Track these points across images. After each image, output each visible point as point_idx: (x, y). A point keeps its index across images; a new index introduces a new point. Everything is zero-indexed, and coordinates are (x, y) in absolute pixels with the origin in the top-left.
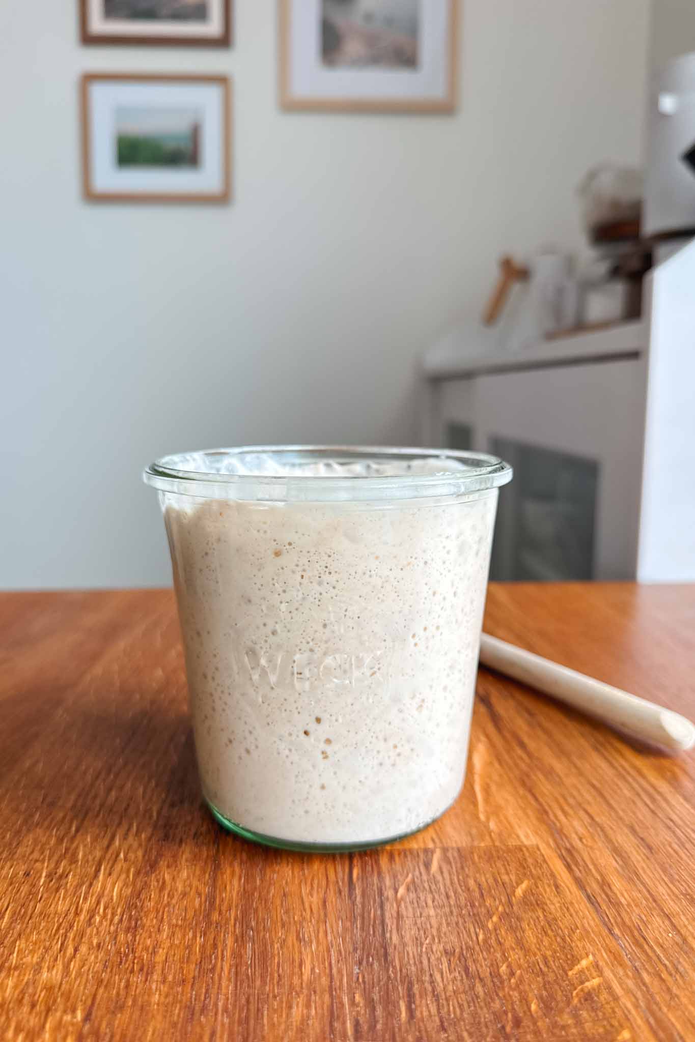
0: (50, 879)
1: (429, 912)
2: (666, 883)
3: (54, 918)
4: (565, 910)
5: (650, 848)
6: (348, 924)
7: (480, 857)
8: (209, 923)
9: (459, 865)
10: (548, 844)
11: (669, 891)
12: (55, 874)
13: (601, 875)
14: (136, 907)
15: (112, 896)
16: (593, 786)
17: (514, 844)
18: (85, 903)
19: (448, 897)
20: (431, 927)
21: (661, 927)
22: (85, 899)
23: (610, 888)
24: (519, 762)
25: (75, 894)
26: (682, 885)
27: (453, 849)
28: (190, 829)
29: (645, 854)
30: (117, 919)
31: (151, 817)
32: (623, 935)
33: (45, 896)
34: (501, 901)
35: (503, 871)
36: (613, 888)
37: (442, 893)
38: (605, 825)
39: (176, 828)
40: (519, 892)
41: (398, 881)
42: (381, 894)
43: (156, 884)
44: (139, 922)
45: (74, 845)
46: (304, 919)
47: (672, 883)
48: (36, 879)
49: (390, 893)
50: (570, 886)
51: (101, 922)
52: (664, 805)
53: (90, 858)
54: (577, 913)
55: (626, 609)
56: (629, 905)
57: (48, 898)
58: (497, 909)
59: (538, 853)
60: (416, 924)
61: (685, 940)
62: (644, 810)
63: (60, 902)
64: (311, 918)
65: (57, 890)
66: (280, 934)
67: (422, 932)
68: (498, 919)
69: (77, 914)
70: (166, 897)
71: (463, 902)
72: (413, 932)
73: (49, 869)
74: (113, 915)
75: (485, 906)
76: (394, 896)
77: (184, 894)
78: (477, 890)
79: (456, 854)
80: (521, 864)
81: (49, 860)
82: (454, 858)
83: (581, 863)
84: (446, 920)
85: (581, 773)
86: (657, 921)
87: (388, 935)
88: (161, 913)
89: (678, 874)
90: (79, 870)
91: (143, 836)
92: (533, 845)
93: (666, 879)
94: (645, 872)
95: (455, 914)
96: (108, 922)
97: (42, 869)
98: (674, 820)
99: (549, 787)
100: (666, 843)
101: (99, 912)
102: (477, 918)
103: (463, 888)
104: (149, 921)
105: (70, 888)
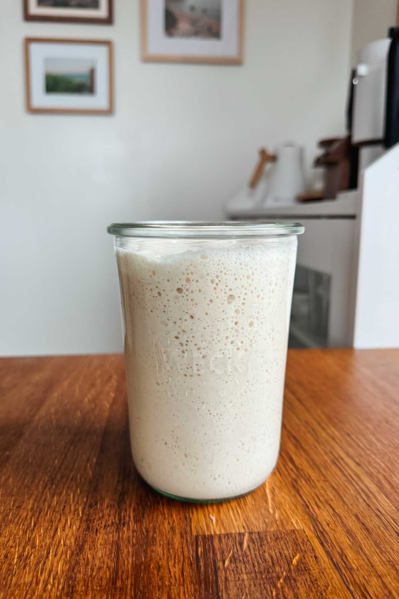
0: (20, 559)
1: (243, 577)
2: (378, 554)
3: (23, 587)
4: (321, 573)
5: (367, 529)
6: (197, 587)
7: (271, 539)
8: (116, 589)
9: (259, 544)
10: (310, 529)
11: (380, 559)
12: (23, 556)
13: (341, 549)
14: (72, 578)
15: (58, 571)
16: (334, 488)
17: (291, 529)
18: (42, 576)
19: (254, 566)
20: (245, 587)
21: (377, 584)
22: (42, 573)
23: (346, 558)
24: (291, 472)
25: (35, 570)
26: (387, 555)
27: (255, 533)
28: (102, 523)
29: (365, 534)
30: (61, 587)
31: (78, 514)
32: (356, 591)
33: (17, 571)
34: (284, 568)
35: (284, 548)
36: (348, 558)
37: (250, 564)
38: (342, 515)
39: (94, 522)
40: (295, 561)
41: (225, 556)
42: (215, 565)
43: (83, 562)
44: (74, 589)
45: (34, 535)
46: (171, 583)
47: (382, 553)
48: (11, 561)
49: (220, 564)
50: (323, 557)
51: (51, 589)
52: (374, 500)
53: (43, 544)
54: (328, 576)
55: (347, 368)
56: (358, 569)
57: (19, 573)
58: (283, 573)
59: (304, 535)
60: (236, 585)
61: (390, 592)
62: (364, 505)
63: (27, 576)
64: (175, 583)
65: (25, 567)
66: (158, 595)
67: (240, 591)
68: (283, 582)
69: (37, 584)
70: (89, 571)
71: (262, 570)
72: (235, 591)
73: (19, 552)
74: (59, 584)
75: (276, 572)
76: (223, 566)
77: (100, 568)
78: (270, 561)
79: (257, 537)
80: (295, 543)
81: (19, 546)
82: (256, 539)
83: (329, 541)
84: (254, 582)
85: (326, 480)
86: (374, 581)
87: (220, 594)
88: (87, 582)
89: (384, 547)
90: (37, 553)
91: (74, 528)
92: (301, 530)
93: (378, 551)
94: (366, 547)
95: (258, 578)
96: (56, 589)
97: (15, 553)
98: (381, 511)
99: (309, 489)
100: (377, 526)
101: (50, 582)
102: (272, 581)
103: (263, 560)
104: (80, 588)
105: (32, 566)
